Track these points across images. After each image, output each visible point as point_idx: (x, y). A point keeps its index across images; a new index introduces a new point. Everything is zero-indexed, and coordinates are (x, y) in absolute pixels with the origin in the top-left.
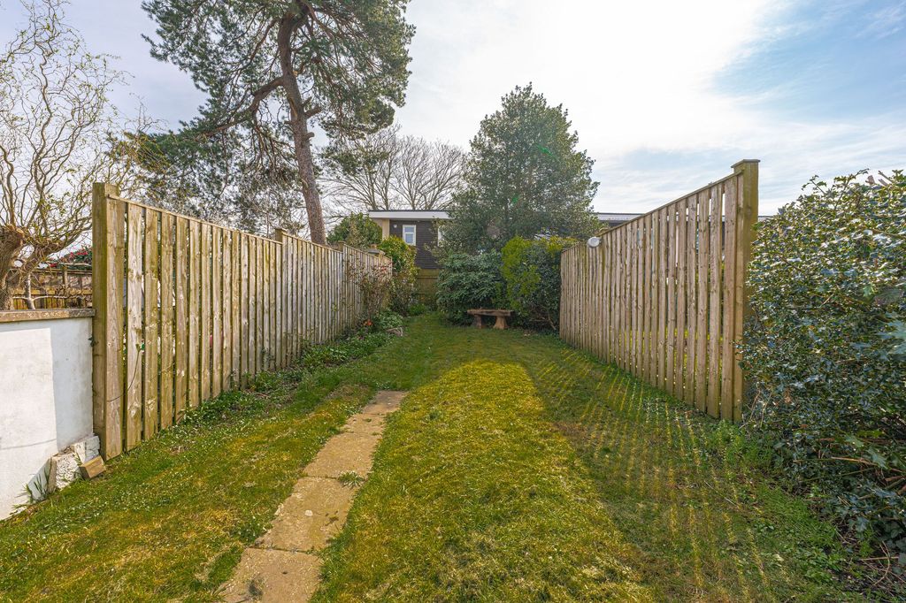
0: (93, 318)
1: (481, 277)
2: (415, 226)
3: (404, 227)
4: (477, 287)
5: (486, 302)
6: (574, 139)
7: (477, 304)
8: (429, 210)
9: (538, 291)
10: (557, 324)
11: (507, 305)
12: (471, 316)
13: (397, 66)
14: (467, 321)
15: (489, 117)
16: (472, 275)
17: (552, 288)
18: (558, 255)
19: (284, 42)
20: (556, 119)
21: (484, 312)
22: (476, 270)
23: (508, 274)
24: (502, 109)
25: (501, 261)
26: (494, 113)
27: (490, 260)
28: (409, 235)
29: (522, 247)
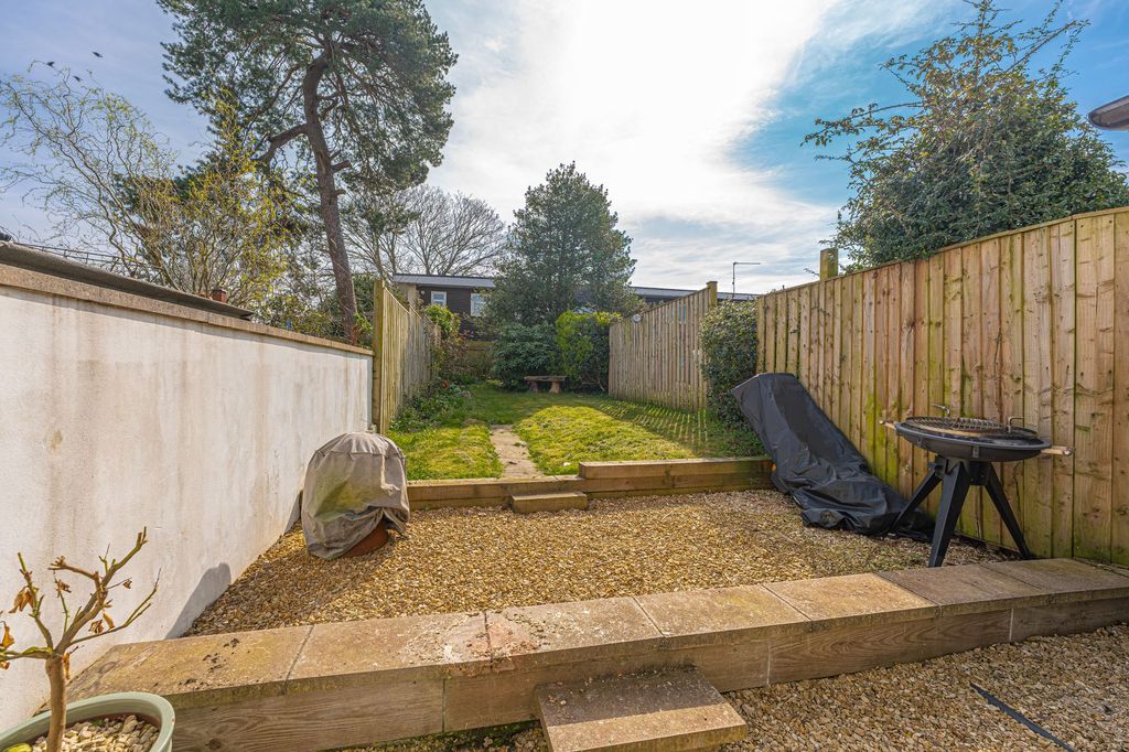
0: (374, 357)
1: (536, 347)
2: (445, 294)
3: (433, 293)
4: (533, 356)
5: (541, 370)
6: (614, 219)
7: (532, 371)
9: (591, 358)
10: (606, 387)
11: (560, 372)
12: (528, 382)
13: (439, 128)
14: (523, 387)
15: (532, 189)
16: (528, 344)
17: (603, 354)
18: (607, 328)
19: (309, 87)
20: (597, 198)
21: (541, 378)
22: (531, 340)
23: (563, 345)
24: (545, 183)
25: (553, 331)
26: (538, 186)
27: (542, 331)
28: (439, 302)
29: (575, 320)
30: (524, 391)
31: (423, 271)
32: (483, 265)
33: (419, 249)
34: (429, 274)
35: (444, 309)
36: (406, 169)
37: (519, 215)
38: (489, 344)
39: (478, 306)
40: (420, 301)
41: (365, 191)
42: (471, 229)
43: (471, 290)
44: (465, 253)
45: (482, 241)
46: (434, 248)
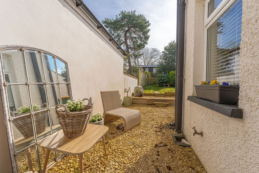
0: (138, 79)
1: (165, 78)
2: (148, 69)
3: (146, 69)
4: (164, 80)
5: (166, 83)
7: (164, 83)
8: (148, 65)
11: (170, 83)
12: (163, 85)
19: (125, 35)
21: (166, 84)
22: (164, 77)
23: (170, 78)
24: (168, 45)
25: (168, 75)
26: (167, 46)
27: (167, 75)
28: (147, 70)
29: (173, 73)
30: (162, 87)
31: (144, 64)
32: (156, 61)
33: (143, 60)
34: (145, 65)
35: (148, 72)
36: (141, 46)
37: (163, 52)
38: (156, 78)
39: (154, 71)
40: (144, 71)
41: (134, 51)
42: (154, 54)
43: (153, 68)
44: (152, 59)
45: (156, 57)
46: (146, 59)
